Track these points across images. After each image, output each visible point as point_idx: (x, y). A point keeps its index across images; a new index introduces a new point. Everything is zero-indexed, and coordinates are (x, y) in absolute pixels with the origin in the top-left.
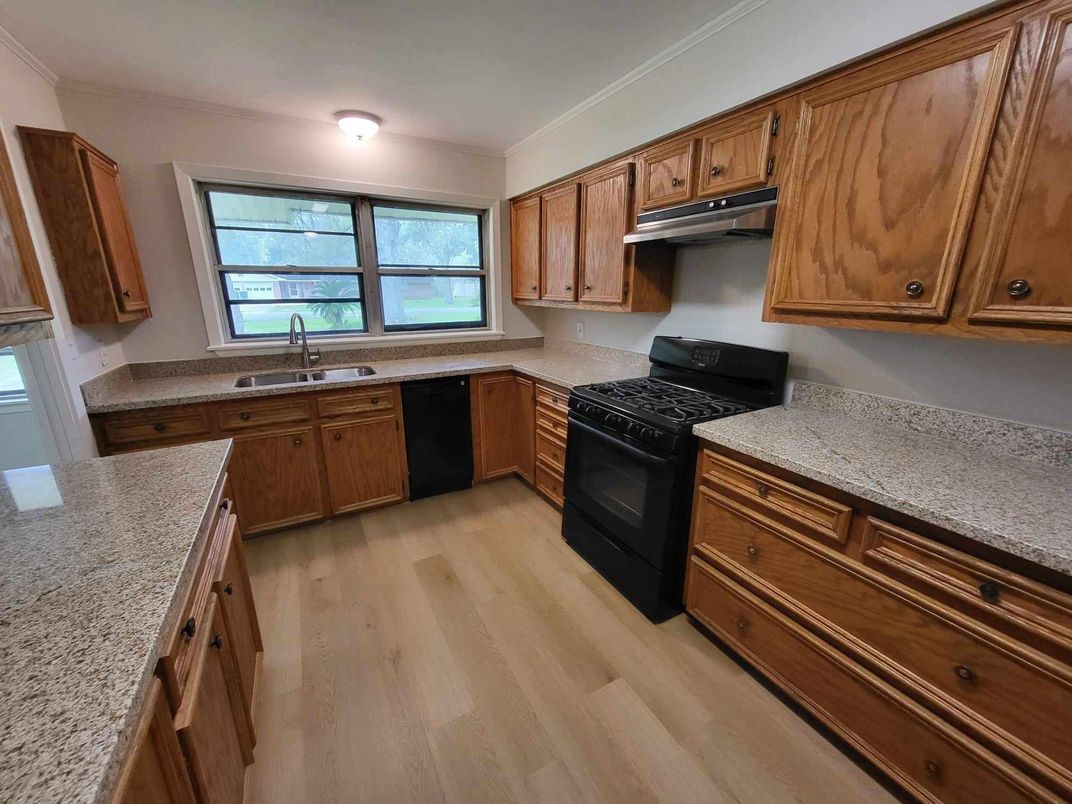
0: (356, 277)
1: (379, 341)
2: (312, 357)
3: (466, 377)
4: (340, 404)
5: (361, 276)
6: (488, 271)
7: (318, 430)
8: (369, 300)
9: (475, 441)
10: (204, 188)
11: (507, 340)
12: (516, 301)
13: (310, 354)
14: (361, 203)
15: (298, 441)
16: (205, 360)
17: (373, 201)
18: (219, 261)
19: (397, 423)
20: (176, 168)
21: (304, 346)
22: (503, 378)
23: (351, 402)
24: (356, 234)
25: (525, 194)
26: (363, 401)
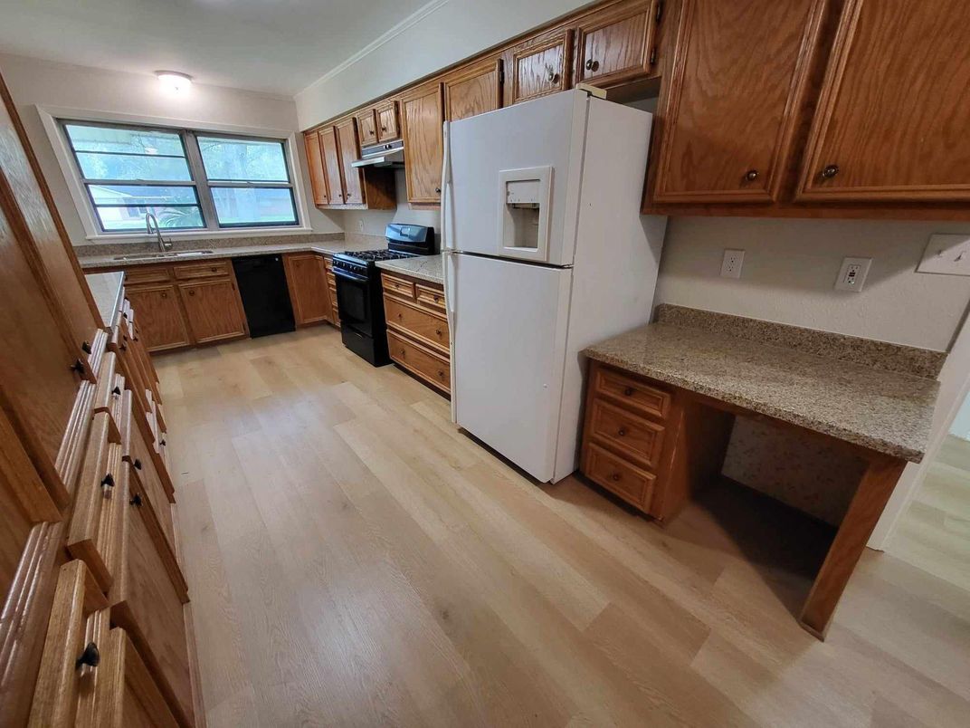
0: (192, 188)
1: (215, 234)
2: (166, 245)
3: (279, 255)
4: (190, 271)
5: (195, 187)
6: (295, 185)
7: (177, 289)
8: (204, 205)
9: (292, 298)
10: (61, 122)
11: (315, 235)
12: (318, 206)
13: (164, 243)
14: (187, 135)
15: (164, 294)
16: (86, 246)
17: (196, 133)
18: (83, 176)
19: (233, 285)
20: (39, 109)
21: (159, 237)
22: (307, 256)
23: (199, 270)
24: (186, 157)
25: (310, 129)
26: (206, 269)
